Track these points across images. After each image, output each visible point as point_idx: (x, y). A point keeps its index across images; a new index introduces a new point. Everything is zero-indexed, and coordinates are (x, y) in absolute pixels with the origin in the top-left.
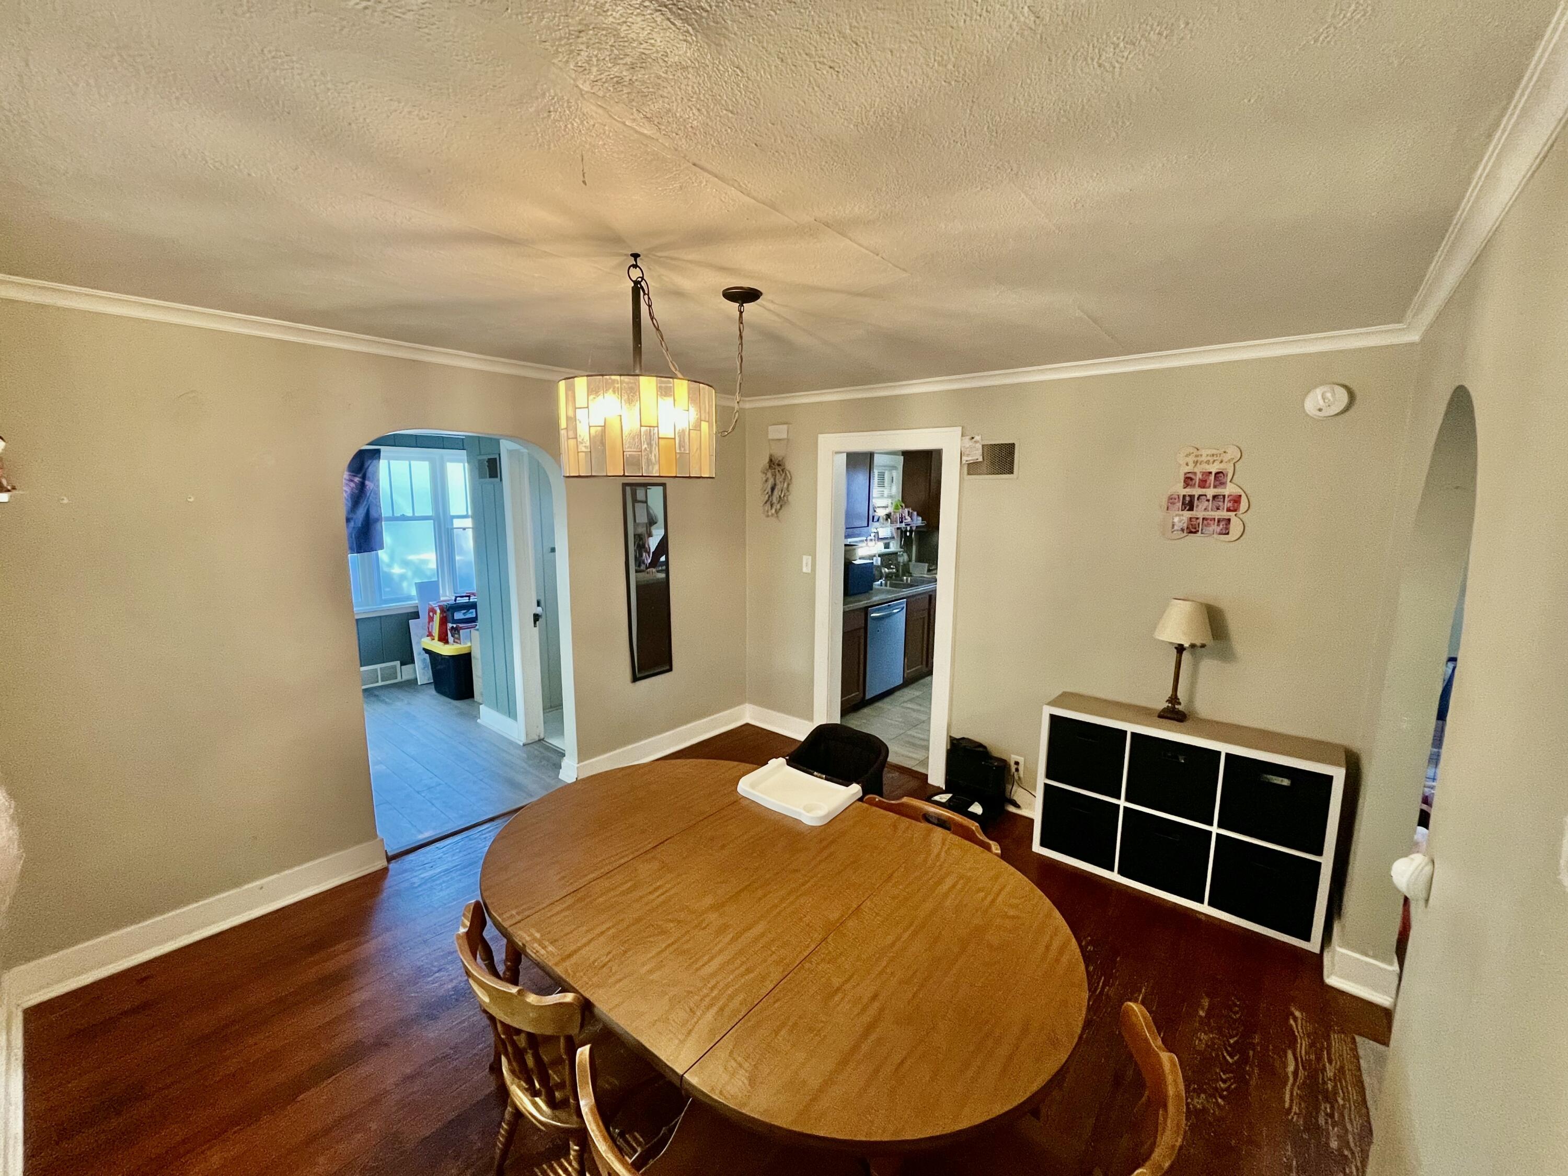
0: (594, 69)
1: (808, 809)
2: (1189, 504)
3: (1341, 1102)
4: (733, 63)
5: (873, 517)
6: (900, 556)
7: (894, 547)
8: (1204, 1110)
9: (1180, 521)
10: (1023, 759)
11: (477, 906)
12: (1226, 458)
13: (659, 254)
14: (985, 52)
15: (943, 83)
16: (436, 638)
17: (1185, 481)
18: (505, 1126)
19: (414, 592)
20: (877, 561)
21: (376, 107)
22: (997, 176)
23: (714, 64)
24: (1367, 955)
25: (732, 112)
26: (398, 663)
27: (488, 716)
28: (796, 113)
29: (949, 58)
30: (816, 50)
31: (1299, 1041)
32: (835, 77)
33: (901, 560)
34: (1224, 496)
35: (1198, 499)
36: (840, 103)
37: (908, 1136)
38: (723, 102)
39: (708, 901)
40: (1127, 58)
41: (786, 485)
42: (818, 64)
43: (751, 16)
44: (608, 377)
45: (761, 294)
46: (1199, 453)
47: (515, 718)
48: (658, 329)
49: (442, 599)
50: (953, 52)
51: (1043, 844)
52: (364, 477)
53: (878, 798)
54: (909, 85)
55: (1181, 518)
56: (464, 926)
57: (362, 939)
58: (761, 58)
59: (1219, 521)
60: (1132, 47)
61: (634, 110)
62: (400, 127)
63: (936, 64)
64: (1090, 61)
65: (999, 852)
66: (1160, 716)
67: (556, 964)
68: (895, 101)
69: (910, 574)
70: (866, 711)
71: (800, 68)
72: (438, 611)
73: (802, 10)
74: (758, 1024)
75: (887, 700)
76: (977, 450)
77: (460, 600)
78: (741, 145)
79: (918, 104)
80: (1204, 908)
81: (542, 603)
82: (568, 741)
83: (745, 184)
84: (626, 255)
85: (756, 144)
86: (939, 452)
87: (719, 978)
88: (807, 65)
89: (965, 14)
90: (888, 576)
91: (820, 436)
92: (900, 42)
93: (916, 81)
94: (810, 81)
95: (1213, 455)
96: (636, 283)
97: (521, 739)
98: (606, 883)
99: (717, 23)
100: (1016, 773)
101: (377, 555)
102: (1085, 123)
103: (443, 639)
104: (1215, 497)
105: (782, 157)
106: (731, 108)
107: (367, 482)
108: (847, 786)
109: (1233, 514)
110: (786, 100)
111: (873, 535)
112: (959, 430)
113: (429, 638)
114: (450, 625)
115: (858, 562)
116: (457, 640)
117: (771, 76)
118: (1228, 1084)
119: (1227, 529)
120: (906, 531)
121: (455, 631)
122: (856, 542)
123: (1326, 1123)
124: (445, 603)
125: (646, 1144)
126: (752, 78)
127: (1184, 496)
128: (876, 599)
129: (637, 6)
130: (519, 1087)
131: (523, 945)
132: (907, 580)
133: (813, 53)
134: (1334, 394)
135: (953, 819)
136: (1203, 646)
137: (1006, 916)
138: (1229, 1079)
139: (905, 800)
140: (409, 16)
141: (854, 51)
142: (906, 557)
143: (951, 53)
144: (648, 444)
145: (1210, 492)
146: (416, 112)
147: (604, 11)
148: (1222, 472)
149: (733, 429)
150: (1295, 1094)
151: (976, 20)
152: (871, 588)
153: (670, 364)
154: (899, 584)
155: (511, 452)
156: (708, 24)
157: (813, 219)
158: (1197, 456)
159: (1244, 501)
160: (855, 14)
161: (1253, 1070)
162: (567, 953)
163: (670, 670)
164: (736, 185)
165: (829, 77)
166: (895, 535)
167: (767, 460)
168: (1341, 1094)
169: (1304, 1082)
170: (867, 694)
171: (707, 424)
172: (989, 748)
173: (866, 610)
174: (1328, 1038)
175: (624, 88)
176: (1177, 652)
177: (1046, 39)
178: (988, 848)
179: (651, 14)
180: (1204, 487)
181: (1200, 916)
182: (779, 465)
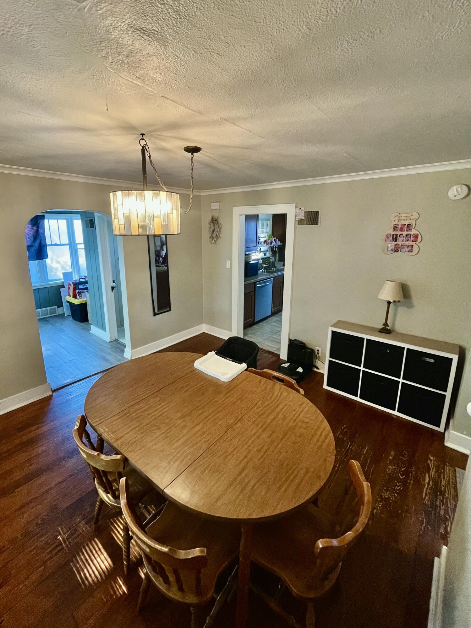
0: (110, 58)
1: (223, 374)
2: (395, 238)
3: (447, 495)
4: (173, 53)
5: (258, 242)
6: (271, 259)
7: (268, 255)
8: (389, 498)
9: (391, 246)
10: (320, 349)
11: (83, 416)
12: (413, 217)
13: (152, 133)
14: (288, 45)
15: (270, 59)
16: (72, 296)
17: (394, 228)
18: (98, 503)
19: (62, 277)
20: (260, 262)
21: (17, 76)
22: (300, 98)
23: (164, 54)
24: (463, 434)
25: (176, 74)
26: (56, 307)
27: (94, 330)
28: (205, 74)
29: (272, 49)
30: (210, 47)
31: (431, 469)
32: (220, 58)
33: (271, 260)
34: (411, 235)
35: (399, 236)
36: (224, 69)
37: (254, 516)
38: (171, 70)
39: (179, 414)
40: (354, 47)
41: (219, 229)
42: (212, 53)
43: (178, 33)
44: (130, 191)
45: (201, 149)
46: (400, 216)
47: (105, 331)
48: (154, 167)
49: (74, 279)
50: (273, 46)
51: (328, 385)
52: (38, 227)
53: (254, 369)
54: (255, 61)
55: (391, 245)
56: (77, 426)
57: (42, 425)
58: (185, 50)
59: (408, 246)
60: (356, 42)
61: (132, 74)
62: (28, 84)
63: (266, 51)
64: (337, 48)
65: (303, 393)
66: (380, 332)
67: (114, 442)
68: (249, 68)
69: (275, 267)
70: (255, 326)
71: (204, 55)
72: (72, 285)
73: (201, 30)
74: (195, 469)
75: (264, 322)
76: (303, 214)
77: (81, 280)
78: (182, 88)
79: (260, 68)
80: (396, 413)
81: (116, 281)
82: (127, 340)
83: (186, 104)
84: (138, 134)
85: (189, 88)
86: (286, 214)
87: (181, 448)
88: (207, 53)
89: (276, 30)
90: (265, 268)
91: (234, 208)
92: (248, 43)
93: (258, 59)
94: (209, 60)
95: (406, 217)
96: (143, 147)
97: (108, 340)
98: (136, 407)
99: (162, 36)
100: (317, 355)
101: (45, 261)
102: (338, 75)
103: (75, 296)
104: (407, 235)
105: (201, 92)
106: (175, 73)
107: (39, 230)
108: (241, 364)
109: (414, 243)
110: (199, 68)
111: (258, 250)
112: (294, 205)
113: (69, 296)
114: (77, 291)
115: (252, 262)
116: (80, 297)
117: (191, 59)
118: (399, 487)
119: (412, 249)
120: (273, 248)
121: (79, 293)
122: (251, 253)
123: (440, 504)
124: (75, 282)
125: (156, 510)
126: (183, 60)
127: (393, 235)
128: (259, 278)
129: (125, 30)
130: (102, 490)
131: (101, 434)
132: (274, 269)
133: (209, 48)
134: (461, 189)
135: (285, 379)
136: (399, 302)
137: (303, 422)
138: (400, 485)
139: (265, 370)
140: (23, 37)
141: (227, 47)
142: (273, 259)
143: (272, 46)
144: (149, 220)
145: (405, 233)
146: (34, 78)
147: (111, 33)
148: (410, 224)
149: (189, 210)
150: (428, 492)
151: (282, 32)
152: (257, 273)
153: (160, 183)
154: (270, 271)
155: (98, 216)
156: (158, 37)
157: (219, 118)
158: (399, 217)
159: (420, 237)
160: (225, 31)
161: (411, 482)
162: (119, 437)
163: (170, 310)
164: (183, 105)
165: (218, 58)
166: (269, 250)
167: (211, 218)
168: (447, 493)
169: (432, 487)
170: (255, 320)
171: (176, 210)
172: (306, 343)
173: (254, 283)
174: (444, 469)
175: (126, 65)
176: (388, 304)
177: (315, 39)
178: (298, 391)
179: (132, 33)
180: (402, 231)
181: (393, 416)
182: (216, 221)
